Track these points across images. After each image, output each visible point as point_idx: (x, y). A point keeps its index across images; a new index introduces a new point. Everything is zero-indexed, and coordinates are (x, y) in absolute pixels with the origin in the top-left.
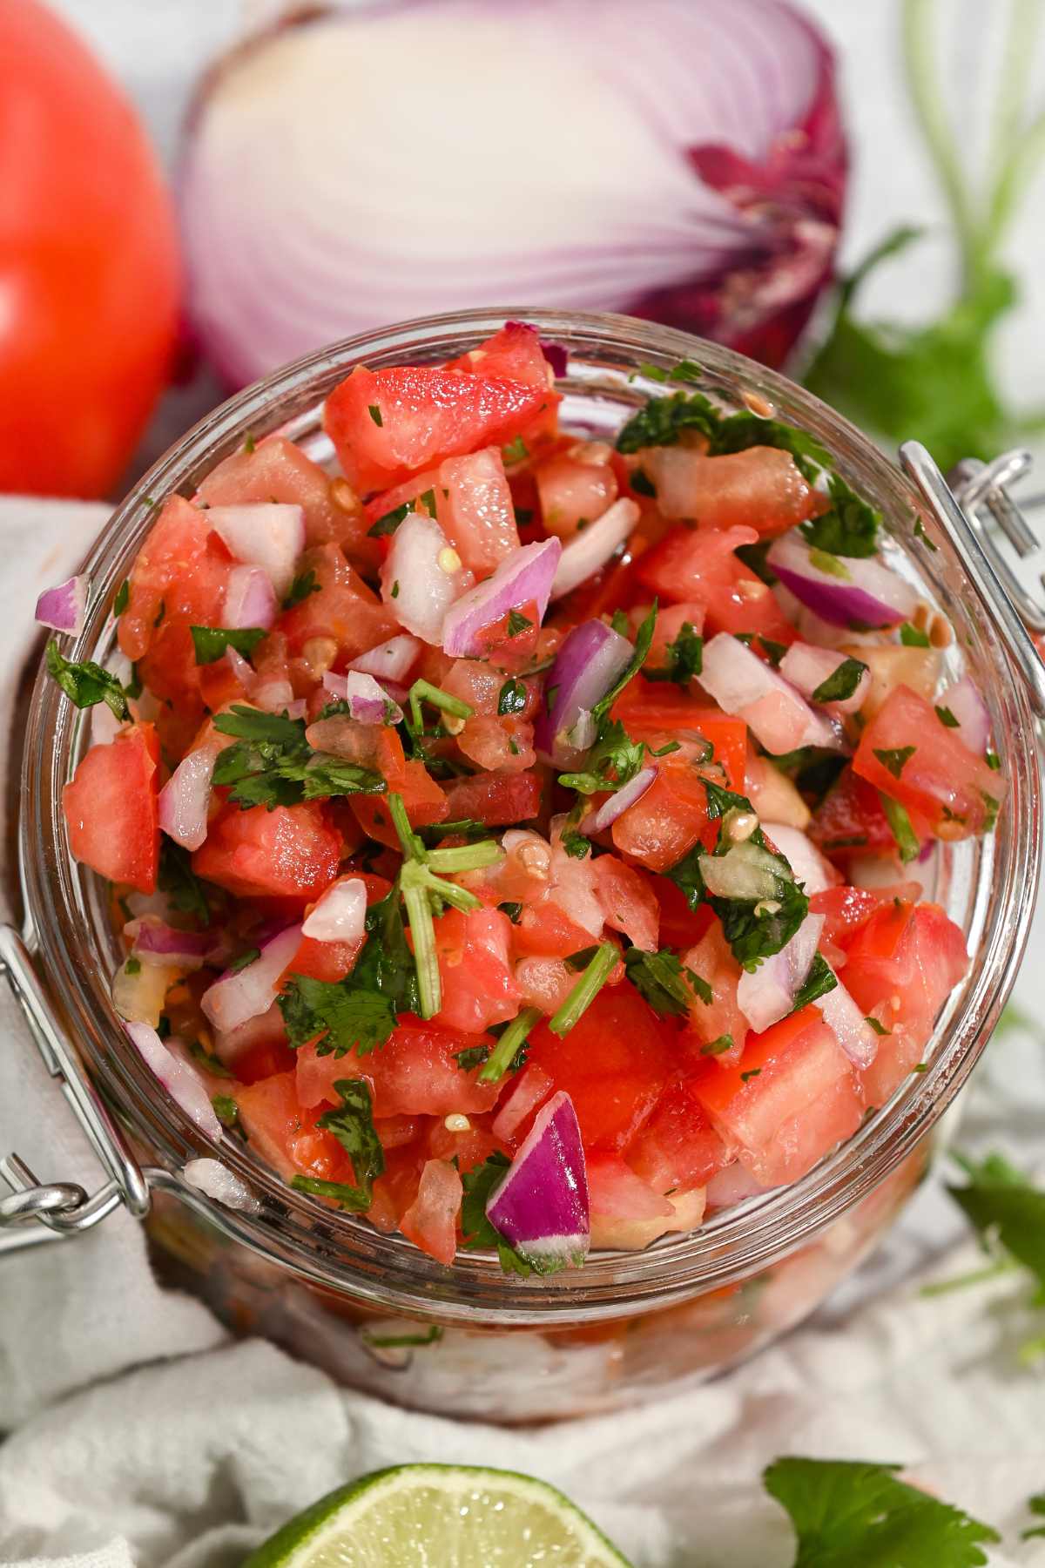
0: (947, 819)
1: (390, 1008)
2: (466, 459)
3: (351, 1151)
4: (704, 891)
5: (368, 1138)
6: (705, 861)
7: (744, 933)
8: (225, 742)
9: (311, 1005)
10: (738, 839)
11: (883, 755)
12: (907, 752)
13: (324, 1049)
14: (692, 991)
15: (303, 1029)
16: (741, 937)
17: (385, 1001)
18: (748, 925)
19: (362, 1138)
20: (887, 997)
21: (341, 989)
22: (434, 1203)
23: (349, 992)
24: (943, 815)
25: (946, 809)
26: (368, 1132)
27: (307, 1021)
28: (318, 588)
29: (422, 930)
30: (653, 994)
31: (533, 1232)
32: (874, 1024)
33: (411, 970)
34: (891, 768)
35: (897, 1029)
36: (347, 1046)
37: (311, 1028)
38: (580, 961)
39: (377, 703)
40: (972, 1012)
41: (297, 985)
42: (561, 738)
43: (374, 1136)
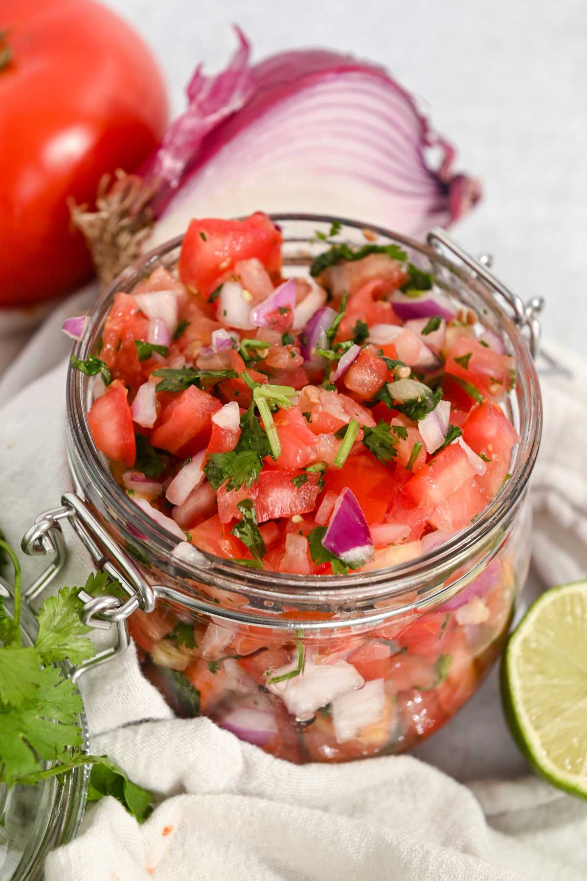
0: (493, 384)
1: (258, 456)
2: (244, 262)
3: (249, 545)
4: (392, 400)
5: (256, 537)
6: (391, 386)
7: (415, 410)
8: (159, 380)
9: (219, 466)
10: (403, 376)
11: (458, 360)
12: (469, 356)
13: (230, 487)
14: (397, 437)
15: (218, 480)
16: (414, 412)
17: (256, 453)
18: (416, 408)
19: (253, 537)
20: (486, 445)
21: (234, 454)
22: (295, 551)
23: (237, 454)
24: (490, 382)
25: (492, 379)
26: (256, 533)
27: (219, 475)
28: (189, 324)
29: (267, 417)
30: (379, 450)
31: (346, 548)
32: (483, 458)
33: (266, 437)
34: (463, 366)
35: (494, 456)
36: (240, 484)
37: (222, 477)
38: (341, 433)
39: (227, 340)
40: (526, 445)
41: (212, 460)
42: (313, 351)
43: (259, 535)
